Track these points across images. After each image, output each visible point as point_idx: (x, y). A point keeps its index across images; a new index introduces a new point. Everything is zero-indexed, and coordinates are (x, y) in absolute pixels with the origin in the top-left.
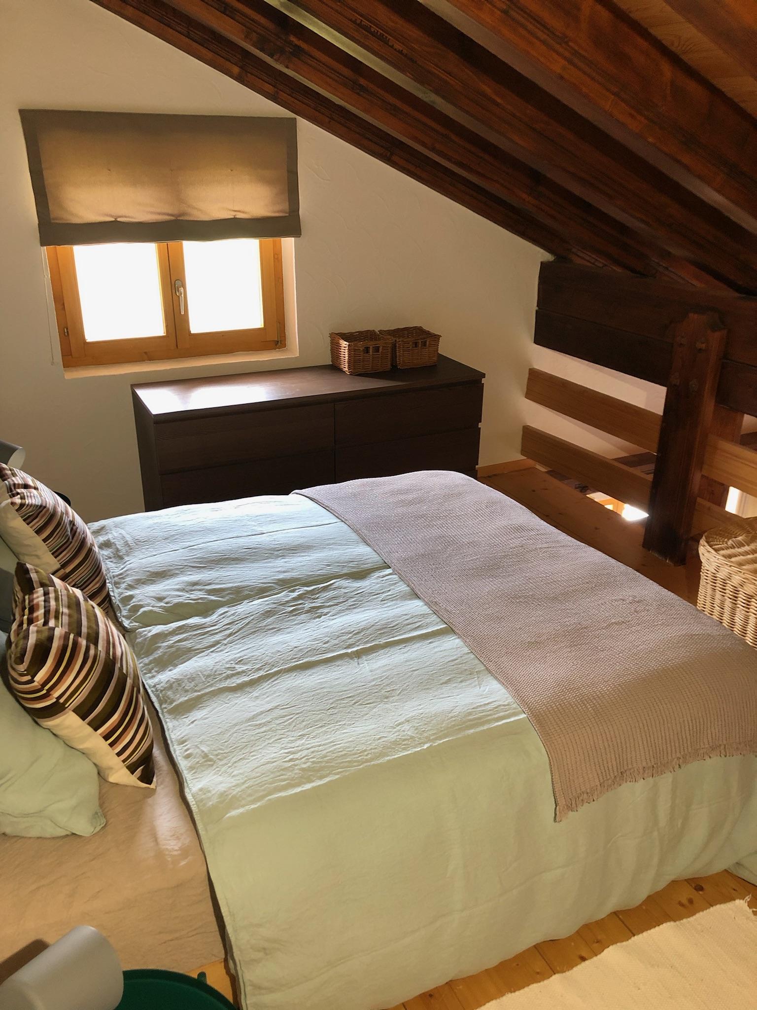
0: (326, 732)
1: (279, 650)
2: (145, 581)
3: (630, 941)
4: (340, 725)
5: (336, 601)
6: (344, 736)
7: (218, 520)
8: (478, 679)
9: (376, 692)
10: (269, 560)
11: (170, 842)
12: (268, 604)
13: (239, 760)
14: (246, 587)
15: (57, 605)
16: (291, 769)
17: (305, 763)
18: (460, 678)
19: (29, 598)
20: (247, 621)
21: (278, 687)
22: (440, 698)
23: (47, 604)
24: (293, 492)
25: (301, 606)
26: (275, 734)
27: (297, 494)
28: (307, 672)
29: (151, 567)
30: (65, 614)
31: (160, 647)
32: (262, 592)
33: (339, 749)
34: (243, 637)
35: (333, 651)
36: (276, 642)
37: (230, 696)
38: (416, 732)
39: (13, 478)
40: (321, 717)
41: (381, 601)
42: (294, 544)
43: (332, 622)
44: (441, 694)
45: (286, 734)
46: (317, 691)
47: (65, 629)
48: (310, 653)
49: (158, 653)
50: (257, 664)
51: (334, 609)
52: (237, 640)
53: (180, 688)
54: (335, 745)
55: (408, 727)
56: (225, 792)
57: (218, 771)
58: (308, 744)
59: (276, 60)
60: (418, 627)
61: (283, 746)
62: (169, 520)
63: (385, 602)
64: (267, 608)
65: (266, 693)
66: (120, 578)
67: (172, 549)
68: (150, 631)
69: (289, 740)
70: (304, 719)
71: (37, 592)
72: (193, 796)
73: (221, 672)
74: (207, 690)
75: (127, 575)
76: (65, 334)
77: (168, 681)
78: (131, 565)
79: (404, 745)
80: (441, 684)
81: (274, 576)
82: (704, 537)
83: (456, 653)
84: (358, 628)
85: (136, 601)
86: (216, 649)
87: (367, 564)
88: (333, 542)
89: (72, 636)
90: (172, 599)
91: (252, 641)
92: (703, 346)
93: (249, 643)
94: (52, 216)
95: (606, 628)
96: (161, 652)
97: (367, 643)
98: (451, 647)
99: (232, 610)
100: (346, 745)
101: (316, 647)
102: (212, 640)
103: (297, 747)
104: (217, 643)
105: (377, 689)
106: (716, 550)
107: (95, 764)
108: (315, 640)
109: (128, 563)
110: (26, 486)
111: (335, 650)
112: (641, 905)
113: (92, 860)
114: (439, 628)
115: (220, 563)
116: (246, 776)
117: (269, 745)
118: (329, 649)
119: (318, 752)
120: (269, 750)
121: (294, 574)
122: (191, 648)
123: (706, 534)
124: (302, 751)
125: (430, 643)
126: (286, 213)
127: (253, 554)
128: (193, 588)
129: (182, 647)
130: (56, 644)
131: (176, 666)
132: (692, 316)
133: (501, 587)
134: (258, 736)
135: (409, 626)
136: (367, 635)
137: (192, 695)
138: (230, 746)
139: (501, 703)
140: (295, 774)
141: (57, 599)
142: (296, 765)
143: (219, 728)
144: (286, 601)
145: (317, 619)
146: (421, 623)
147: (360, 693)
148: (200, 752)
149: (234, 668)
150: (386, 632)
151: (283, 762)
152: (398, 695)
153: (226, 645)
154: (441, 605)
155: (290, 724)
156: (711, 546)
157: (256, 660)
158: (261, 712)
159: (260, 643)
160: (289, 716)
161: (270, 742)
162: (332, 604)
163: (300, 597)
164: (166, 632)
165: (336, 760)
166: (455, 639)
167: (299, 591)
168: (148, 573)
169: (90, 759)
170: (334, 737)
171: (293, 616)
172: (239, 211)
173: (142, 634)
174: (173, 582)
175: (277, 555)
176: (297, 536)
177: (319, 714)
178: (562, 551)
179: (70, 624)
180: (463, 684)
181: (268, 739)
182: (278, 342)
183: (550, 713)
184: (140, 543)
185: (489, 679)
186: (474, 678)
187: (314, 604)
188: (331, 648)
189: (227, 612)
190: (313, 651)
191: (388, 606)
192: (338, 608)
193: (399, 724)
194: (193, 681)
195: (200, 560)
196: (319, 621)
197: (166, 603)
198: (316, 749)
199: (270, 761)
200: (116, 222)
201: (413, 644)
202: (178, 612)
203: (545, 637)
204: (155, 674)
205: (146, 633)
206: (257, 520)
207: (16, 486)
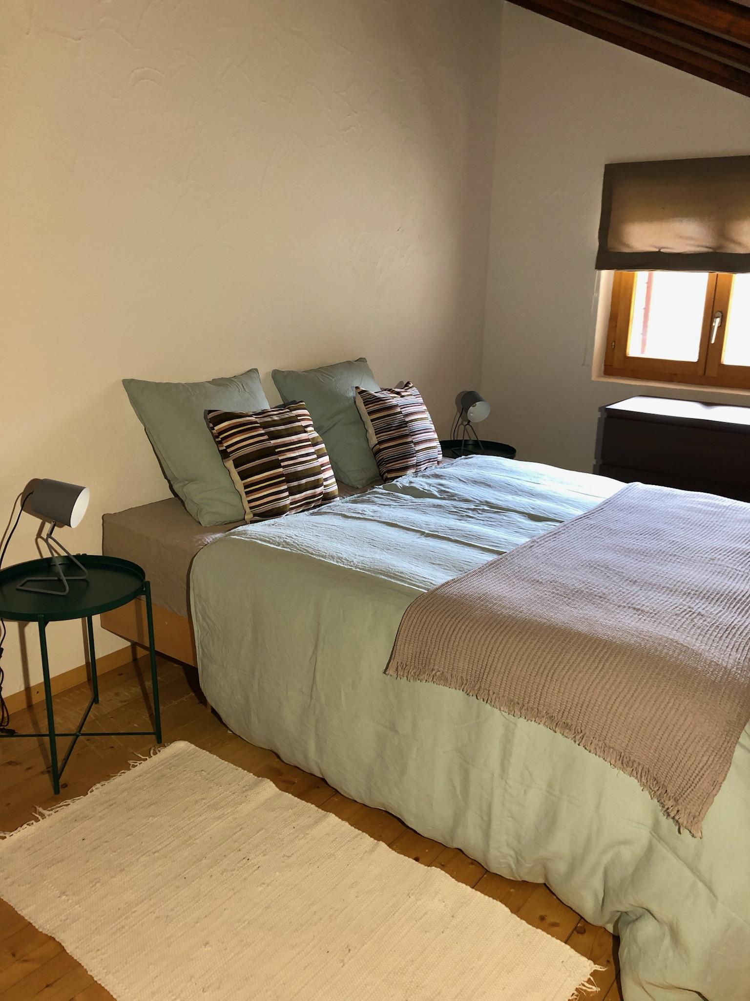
0: (328, 540)
5: (487, 519)
10: (506, 493)
25: (463, 512)
48: (407, 523)
51: (477, 521)
73: (356, 510)
76: (612, 347)
90: (415, 485)
94: (610, 246)
115: (476, 483)
128: (436, 486)
149: (365, 512)
163: (473, 509)
167: (479, 508)
175: (518, 493)
187: (473, 515)
192: (481, 522)
200: (659, 252)
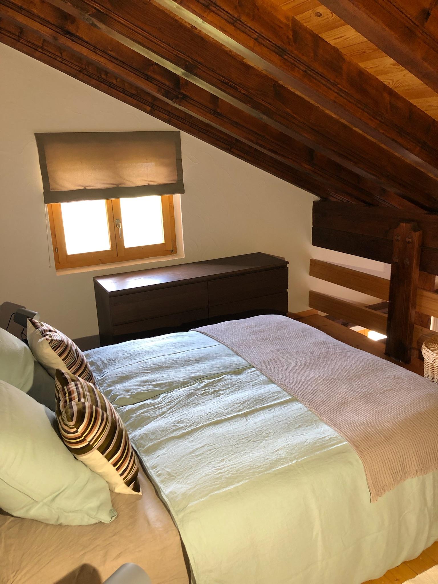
0: (236, 457)
1: (200, 414)
2: (116, 382)
3: (415, 578)
4: (243, 453)
5: (227, 387)
6: (247, 458)
7: (152, 347)
8: (316, 424)
9: (260, 435)
10: (185, 367)
11: (156, 523)
12: (189, 390)
13: (189, 475)
14: (175, 382)
15: (83, 391)
16: (220, 478)
17: (228, 474)
18: (306, 424)
19: (67, 388)
20: (179, 400)
21: (203, 435)
22: (297, 436)
23: (78, 390)
24: (191, 330)
25: (208, 390)
26: (207, 460)
27: (193, 331)
28: (218, 426)
29: (119, 374)
30: (88, 395)
31: (132, 417)
32: (184, 384)
33: (246, 465)
34: (178, 409)
35: (231, 414)
36: (197, 410)
37: (177, 441)
38: (287, 454)
39: (42, 327)
40: (232, 449)
41: (253, 386)
42: (197, 357)
43: (227, 399)
44: (297, 434)
45: (214, 459)
46: (226, 436)
47: (90, 403)
48: (218, 416)
49: (132, 420)
50: (189, 423)
51: (227, 391)
52: (175, 411)
53: (147, 438)
54: (243, 464)
55: (282, 452)
56: (185, 492)
57: (178, 481)
58: (227, 464)
59: (174, 102)
60: (277, 398)
61: (213, 466)
62: (125, 348)
63: (255, 386)
64: (189, 392)
65: (197, 438)
66: (102, 381)
67: (129, 364)
68: (125, 409)
69: (216, 463)
70: (222, 451)
71: (71, 384)
72: (167, 496)
73: (169, 428)
74: (163, 439)
75: (106, 379)
76: (56, 251)
77: (140, 435)
78: (108, 374)
79: (282, 462)
80: (296, 428)
81: (190, 375)
82: (424, 344)
83: (301, 411)
84: (243, 401)
85: (114, 392)
86: (164, 417)
87: (241, 366)
88: (219, 355)
89: (94, 407)
90: (134, 391)
91: (184, 411)
92: (410, 240)
93: (182, 412)
94: (51, 188)
95: (382, 393)
96: (133, 420)
97: (249, 408)
98: (297, 408)
99: (169, 395)
100: (249, 463)
101: (221, 412)
102: (161, 411)
103: (221, 466)
104: (164, 413)
105: (260, 433)
106: (432, 351)
107: (107, 482)
108: (220, 408)
109: (105, 373)
110: (50, 331)
111: (232, 413)
112: (419, 557)
113: (113, 536)
114: (288, 398)
115: (158, 370)
116: (195, 483)
117: (205, 466)
118: (228, 413)
119: (234, 468)
120: (206, 469)
121: (200, 374)
122: (150, 416)
123: (425, 342)
124: (225, 468)
125: (285, 407)
126: (176, 181)
127: (176, 364)
128: (145, 384)
129: (144, 416)
130: (87, 411)
131: (142, 427)
132: (403, 225)
133: (319, 374)
134: (198, 462)
135: (271, 398)
136: (249, 404)
137: (155, 442)
138: (183, 467)
139: (332, 436)
140: (223, 481)
141: (82, 388)
142: (223, 476)
143: (174, 458)
144: (199, 388)
145: (218, 397)
146: (277, 396)
147: (251, 435)
148: (166, 472)
149: (177, 425)
150: (259, 402)
151: (215, 474)
152: (273, 435)
153: (169, 414)
154: (287, 386)
155: (215, 454)
156: (429, 349)
157: (188, 421)
158: (197, 448)
159: (189, 412)
160: (213, 449)
161: (205, 464)
162: (225, 388)
163: (206, 386)
164: (134, 408)
165: (245, 472)
166: (299, 404)
167: (205, 383)
168: (118, 378)
169: (104, 479)
170: (242, 459)
171: (204, 396)
172: (151, 181)
173: (120, 411)
174: (133, 381)
175: (189, 363)
176: (198, 353)
177: (230, 448)
178: (349, 354)
179: (92, 401)
180: (308, 428)
181: (204, 463)
182: (172, 251)
183: (360, 440)
184: (111, 362)
185: (322, 424)
186: (314, 424)
187: (215, 389)
188: (230, 412)
189: (166, 396)
190: (220, 414)
191: (258, 388)
192: (229, 390)
193: (277, 451)
194: (154, 434)
195: (146, 369)
196: (220, 398)
197: (132, 393)
198: (232, 466)
199: (208, 475)
200: (85, 189)
201: (276, 408)
202: (139, 397)
203: (349, 400)
204: (131, 432)
205: (122, 410)
206: (174, 345)
207: (45, 331)
